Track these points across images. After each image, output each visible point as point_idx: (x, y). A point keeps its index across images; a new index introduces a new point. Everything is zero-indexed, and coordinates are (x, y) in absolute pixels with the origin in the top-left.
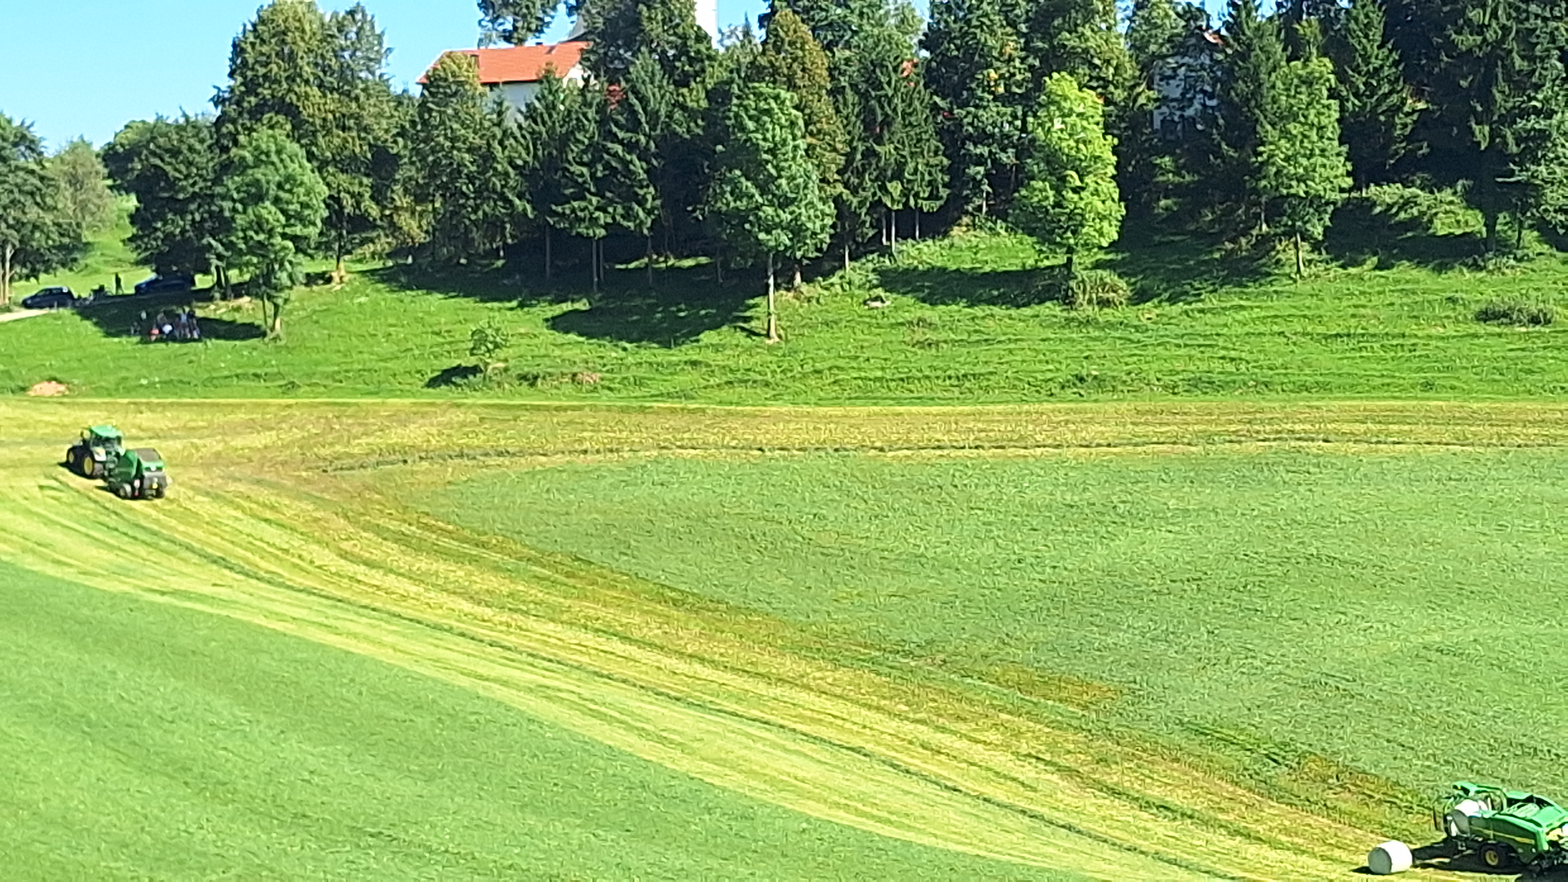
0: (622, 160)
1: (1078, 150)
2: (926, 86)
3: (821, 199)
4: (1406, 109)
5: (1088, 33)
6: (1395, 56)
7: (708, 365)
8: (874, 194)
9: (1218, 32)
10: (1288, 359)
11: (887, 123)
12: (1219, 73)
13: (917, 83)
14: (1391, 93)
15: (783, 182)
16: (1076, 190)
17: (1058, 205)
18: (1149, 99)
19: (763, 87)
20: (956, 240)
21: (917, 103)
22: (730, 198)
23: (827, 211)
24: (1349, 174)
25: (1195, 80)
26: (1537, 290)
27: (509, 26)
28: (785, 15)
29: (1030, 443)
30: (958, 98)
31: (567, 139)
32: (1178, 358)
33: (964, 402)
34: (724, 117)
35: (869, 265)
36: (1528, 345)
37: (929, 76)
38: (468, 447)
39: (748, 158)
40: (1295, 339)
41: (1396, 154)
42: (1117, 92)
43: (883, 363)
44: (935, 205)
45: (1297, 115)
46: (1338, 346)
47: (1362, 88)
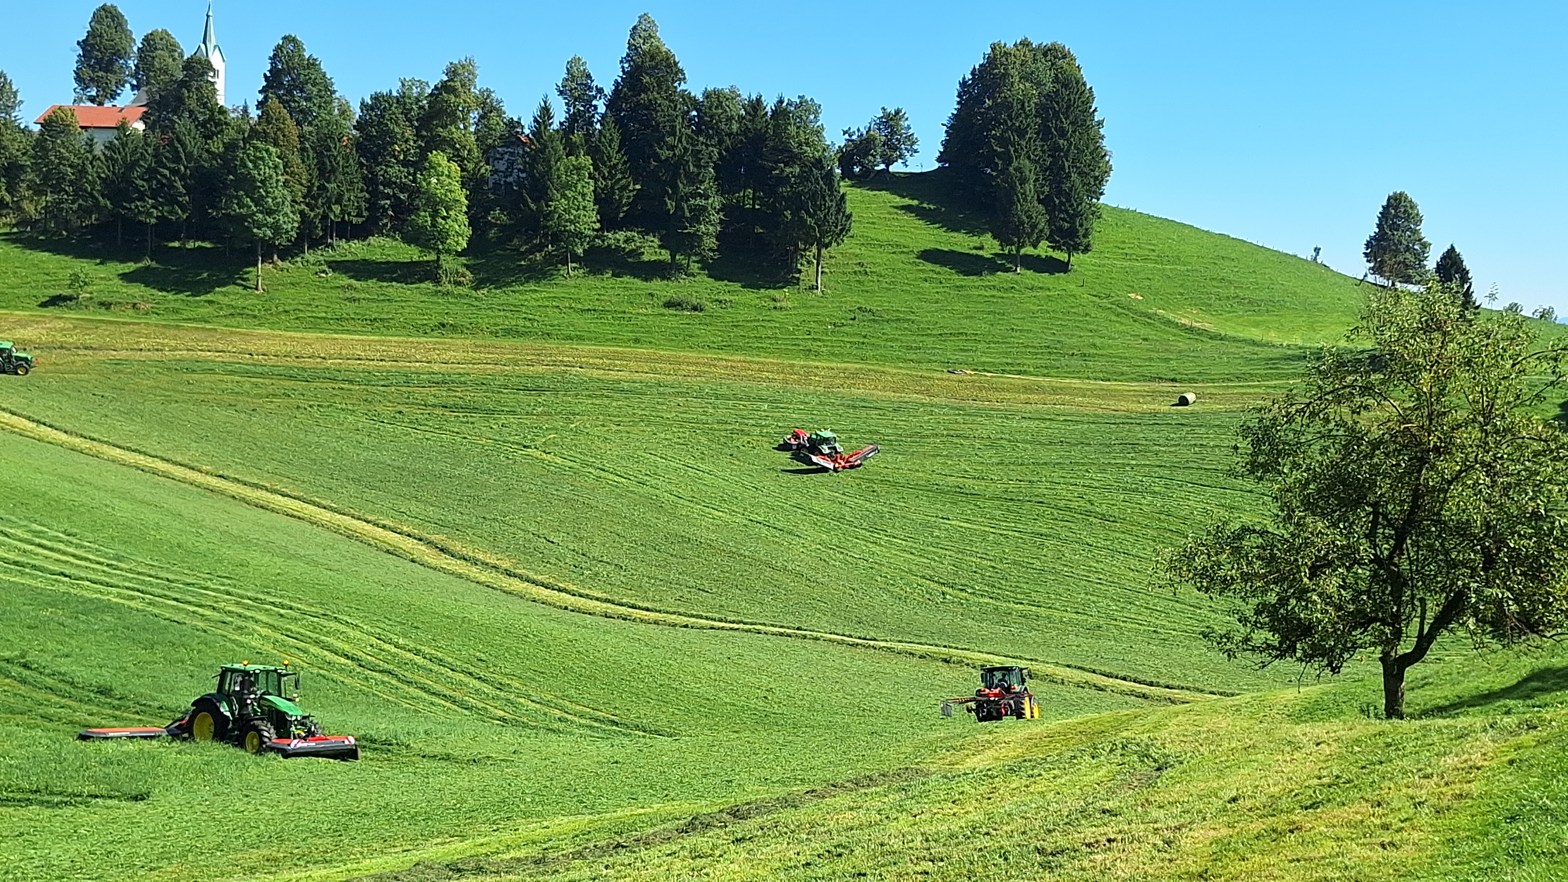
0: (169, 179)
1: (446, 196)
2: (357, 152)
3: (292, 212)
4: (631, 188)
5: (454, 130)
6: (626, 158)
7: (219, 304)
8: (324, 212)
9: (528, 136)
10: (560, 321)
11: (333, 170)
12: (527, 159)
13: (351, 150)
14: (624, 178)
15: (270, 200)
16: (444, 218)
17: (433, 225)
18: (486, 170)
19: (259, 144)
20: (372, 242)
22: (237, 207)
23: (296, 219)
24: (598, 221)
25: (514, 161)
26: (696, 292)
27: (94, 93)
28: (274, 103)
29: (413, 359)
30: (376, 159)
31: (135, 164)
32: (499, 317)
33: (374, 334)
34: (235, 158)
35: (320, 252)
36: (691, 322)
37: (359, 146)
38: (65, 342)
39: (248, 184)
40: (565, 310)
41: (624, 212)
42: (469, 165)
43: (326, 309)
44: (360, 220)
45: (571, 186)
46: (588, 315)
47: (607, 174)
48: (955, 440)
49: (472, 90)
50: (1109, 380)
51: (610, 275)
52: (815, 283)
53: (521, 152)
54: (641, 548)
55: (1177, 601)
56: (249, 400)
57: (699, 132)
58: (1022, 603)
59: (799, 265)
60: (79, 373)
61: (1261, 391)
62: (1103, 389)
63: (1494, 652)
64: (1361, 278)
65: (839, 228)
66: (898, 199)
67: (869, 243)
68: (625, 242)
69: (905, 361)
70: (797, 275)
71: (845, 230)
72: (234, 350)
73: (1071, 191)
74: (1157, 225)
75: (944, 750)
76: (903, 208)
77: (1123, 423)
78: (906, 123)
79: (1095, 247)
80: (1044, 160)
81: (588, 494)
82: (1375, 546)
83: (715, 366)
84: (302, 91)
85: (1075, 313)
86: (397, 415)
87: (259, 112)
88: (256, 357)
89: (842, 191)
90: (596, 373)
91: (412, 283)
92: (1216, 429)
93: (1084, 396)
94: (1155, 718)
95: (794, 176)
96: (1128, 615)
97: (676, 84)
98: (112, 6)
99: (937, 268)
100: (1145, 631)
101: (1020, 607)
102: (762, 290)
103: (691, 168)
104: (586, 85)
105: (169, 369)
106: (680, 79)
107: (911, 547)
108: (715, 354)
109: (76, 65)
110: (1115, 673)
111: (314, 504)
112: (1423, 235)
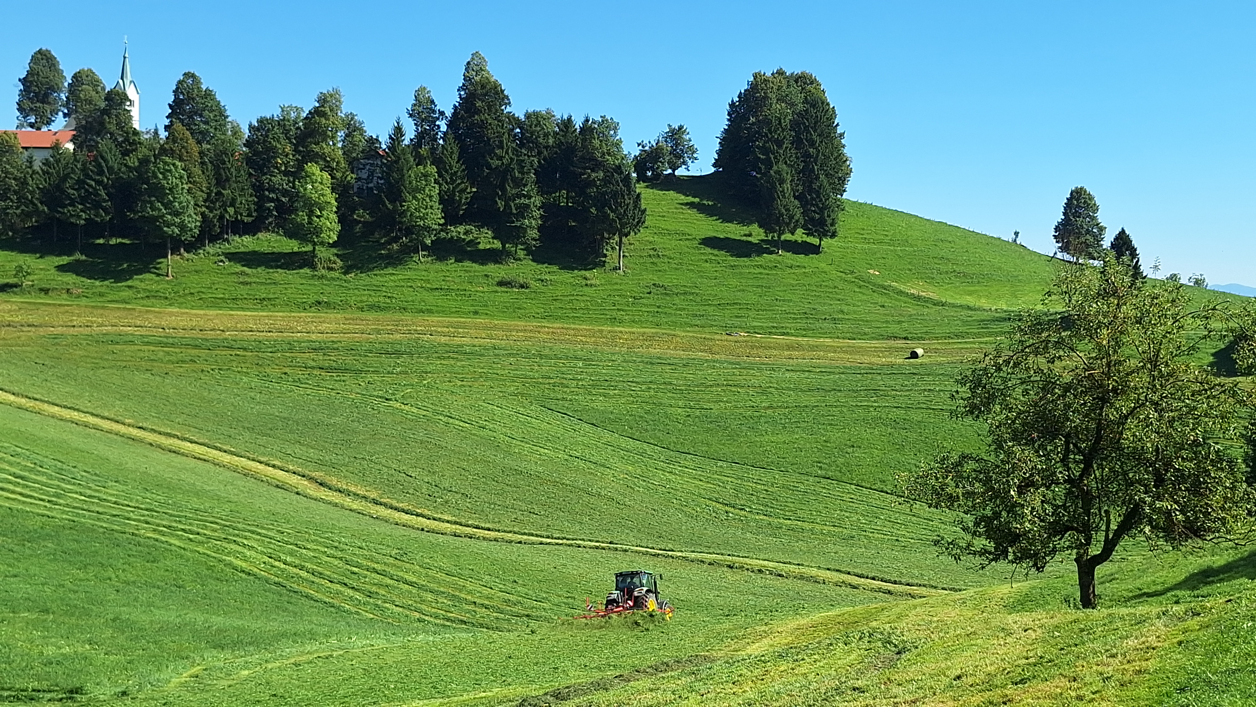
0: (95, 189)
1: (319, 199)
2: (247, 164)
3: (195, 213)
4: (468, 190)
5: (325, 146)
6: (463, 167)
7: (136, 288)
8: (221, 213)
9: (384, 150)
10: (414, 298)
11: (228, 180)
12: (385, 169)
13: (242, 163)
14: (462, 182)
15: (177, 204)
16: (318, 217)
17: (310, 223)
18: (352, 178)
19: (167, 159)
20: (260, 237)
21: (242, 172)
22: (150, 210)
23: (198, 219)
24: (443, 218)
25: (374, 171)
26: (523, 273)
27: (33, 121)
28: (178, 126)
29: (295, 330)
30: (262, 171)
31: (66, 177)
32: (364, 295)
33: (263, 310)
34: (147, 172)
35: (218, 246)
36: (519, 297)
37: (249, 161)
38: (13, 321)
39: (158, 192)
40: (417, 289)
41: (463, 210)
42: (337, 174)
43: (224, 291)
44: (250, 219)
45: (420, 190)
46: (436, 293)
47: (449, 180)
48: (733, 389)
49: (339, 114)
50: (854, 339)
51: (453, 261)
52: (618, 265)
53: (379, 163)
54: (482, 480)
55: (914, 516)
56: (163, 365)
57: (522, 145)
58: (790, 519)
59: (605, 251)
60: (23, 345)
61: (976, 346)
62: (849, 347)
63: (1167, 552)
64: (1052, 255)
65: (636, 220)
66: (683, 197)
67: (661, 233)
68: (465, 234)
69: (692, 326)
70: (604, 259)
71: (640, 222)
72: (150, 325)
73: (820, 189)
74: (889, 215)
75: (729, 640)
76: (687, 204)
77: (866, 373)
78: (688, 136)
79: (840, 234)
80: (798, 165)
81: (439, 437)
82: (1069, 469)
83: (539, 332)
84: (201, 116)
85: (826, 286)
86: (283, 376)
87: (167, 133)
88: (168, 331)
89: (638, 191)
90: (443, 339)
91: (293, 270)
92: (941, 377)
93: (835, 352)
94: (898, 610)
95: (599, 180)
96: (875, 527)
97: (503, 107)
98: (47, 50)
99: (716, 252)
100: (888, 539)
101: (789, 522)
102: (576, 271)
103: (517, 174)
104: (431, 109)
105: (97, 341)
106: (506, 104)
107: (700, 475)
108: (539, 322)
109: (18, 98)
110: (866, 574)
111: (216, 448)
112: (1099, 221)
